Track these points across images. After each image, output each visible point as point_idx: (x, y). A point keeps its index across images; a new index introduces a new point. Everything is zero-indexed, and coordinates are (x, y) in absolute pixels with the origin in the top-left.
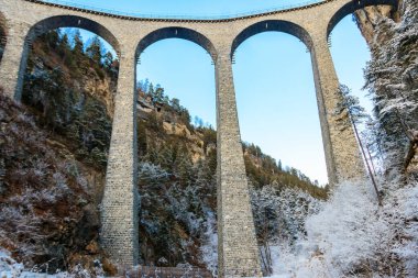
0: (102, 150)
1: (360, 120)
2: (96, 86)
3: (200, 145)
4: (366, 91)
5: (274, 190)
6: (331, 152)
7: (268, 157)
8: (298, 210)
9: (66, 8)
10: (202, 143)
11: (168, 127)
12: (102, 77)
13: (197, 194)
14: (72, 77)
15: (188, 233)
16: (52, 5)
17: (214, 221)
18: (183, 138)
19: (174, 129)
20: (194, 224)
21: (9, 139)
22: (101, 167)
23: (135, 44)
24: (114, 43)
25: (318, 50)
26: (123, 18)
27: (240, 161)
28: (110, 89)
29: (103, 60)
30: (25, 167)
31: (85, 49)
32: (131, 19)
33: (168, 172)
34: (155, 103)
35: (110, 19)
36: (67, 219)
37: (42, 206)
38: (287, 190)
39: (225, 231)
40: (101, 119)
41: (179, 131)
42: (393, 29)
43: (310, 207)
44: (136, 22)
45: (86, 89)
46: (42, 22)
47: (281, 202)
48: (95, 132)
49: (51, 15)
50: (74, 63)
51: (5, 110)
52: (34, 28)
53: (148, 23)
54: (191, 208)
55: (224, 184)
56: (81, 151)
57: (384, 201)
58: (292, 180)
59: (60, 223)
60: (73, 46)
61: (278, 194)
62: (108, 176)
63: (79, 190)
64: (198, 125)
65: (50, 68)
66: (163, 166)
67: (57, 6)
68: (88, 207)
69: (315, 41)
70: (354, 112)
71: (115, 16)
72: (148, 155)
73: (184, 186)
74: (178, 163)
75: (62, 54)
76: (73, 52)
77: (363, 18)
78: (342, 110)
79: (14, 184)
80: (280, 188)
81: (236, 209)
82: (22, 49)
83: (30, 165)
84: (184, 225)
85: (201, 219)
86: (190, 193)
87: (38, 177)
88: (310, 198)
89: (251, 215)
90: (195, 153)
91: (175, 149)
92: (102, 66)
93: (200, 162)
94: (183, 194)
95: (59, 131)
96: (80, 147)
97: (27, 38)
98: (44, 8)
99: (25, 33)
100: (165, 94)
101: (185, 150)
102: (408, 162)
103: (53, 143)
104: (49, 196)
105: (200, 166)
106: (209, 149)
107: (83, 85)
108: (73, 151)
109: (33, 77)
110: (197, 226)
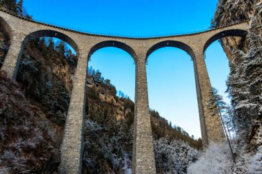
0: (63, 112)
1: (223, 109)
2: (60, 70)
3: (121, 110)
4: (227, 94)
5: (166, 141)
6: (204, 123)
7: (164, 119)
8: (181, 154)
9: (49, 25)
10: (123, 108)
11: (102, 97)
12: (64, 64)
13: (119, 141)
14: (46, 65)
15: (112, 167)
16: (40, 23)
17: (128, 160)
18: (111, 104)
19: (106, 98)
20: (116, 161)
21: (10, 106)
22: (62, 123)
23: (88, 49)
24: (76, 48)
25: (198, 60)
26: (82, 33)
27: (148, 125)
28: (68, 72)
29: (65, 54)
30: (18, 124)
31: (55, 47)
32: (87, 34)
33: (102, 126)
34: (95, 82)
35: (75, 34)
36: (41, 158)
37: (27, 150)
38: (175, 141)
39: (137, 169)
40: (64, 93)
41: (109, 100)
42: (243, 57)
43: (189, 153)
44: (90, 37)
45: (54, 71)
46: (33, 33)
47: (171, 149)
48: (59, 100)
49: (39, 29)
50: (48, 55)
51: (8, 87)
52: (28, 37)
53: (97, 38)
54: (114, 151)
55: (138, 139)
56: (50, 113)
57: (236, 160)
58: (178, 135)
59: (37, 161)
60: (48, 44)
61: (169, 144)
62: (67, 130)
63: (49, 140)
64: (121, 97)
65: (34, 59)
66: (98, 122)
67: (43, 24)
68: (53, 151)
69: (197, 55)
70: (220, 105)
71: (77, 32)
72: (89, 115)
73: (111, 136)
74: (107, 121)
75: (41, 50)
76: (48, 48)
77: (225, 42)
78: (213, 103)
79: (11, 135)
80: (170, 140)
81: (144, 156)
82: (20, 49)
83: (21, 123)
84: (110, 162)
85: (121, 159)
86: (114, 141)
87: (25, 130)
88: (189, 147)
89: (154, 160)
90: (118, 114)
91: (106, 112)
92: (64, 57)
93: (121, 120)
94: (110, 142)
95: (37, 99)
96: (50, 110)
97: (23, 43)
98: (35, 25)
99: (23, 39)
100: (102, 76)
101: (112, 112)
102: (251, 138)
103: (33, 106)
104: (32, 144)
105: (122, 124)
106: (126, 112)
107: (52, 69)
108: (45, 112)
109: (23, 65)
110: (118, 163)
